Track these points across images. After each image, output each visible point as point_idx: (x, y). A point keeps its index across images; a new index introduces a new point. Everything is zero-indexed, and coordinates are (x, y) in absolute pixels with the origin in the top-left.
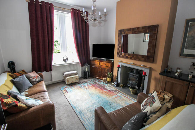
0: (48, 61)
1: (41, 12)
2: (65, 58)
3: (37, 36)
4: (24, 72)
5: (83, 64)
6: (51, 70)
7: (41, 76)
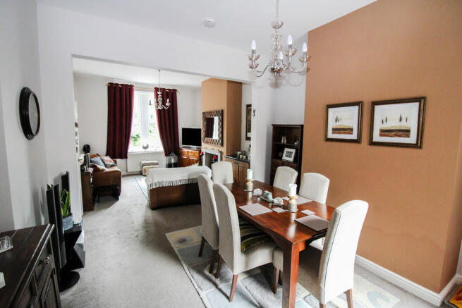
0: (124, 147)
1: (121, 96)
2: (145, 145)
3: (115, 123)
4: (98, 155)
5: (167, 153)
6: (126, 157)
7: (115, 162)
